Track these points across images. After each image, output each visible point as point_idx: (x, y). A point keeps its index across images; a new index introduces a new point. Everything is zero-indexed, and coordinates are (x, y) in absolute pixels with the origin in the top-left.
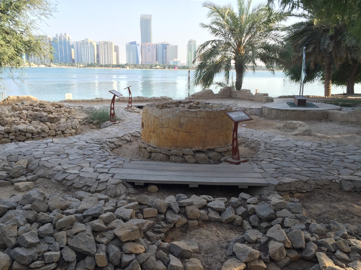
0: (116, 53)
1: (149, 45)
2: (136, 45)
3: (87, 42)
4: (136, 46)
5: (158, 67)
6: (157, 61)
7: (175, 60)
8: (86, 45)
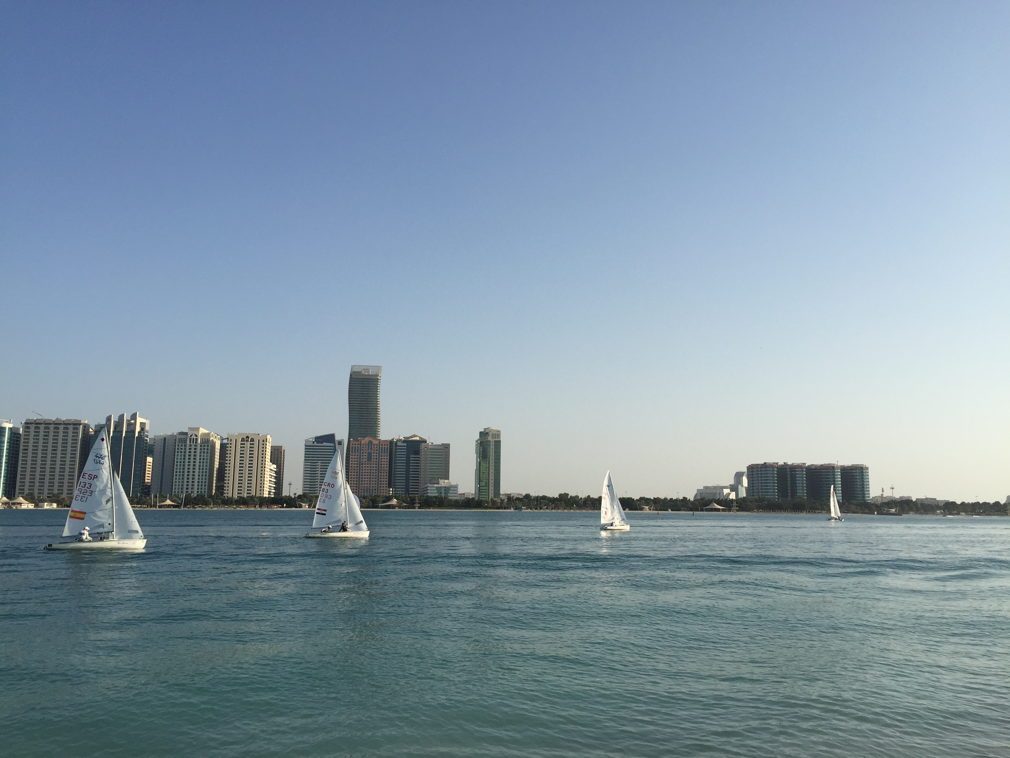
0: (275, 466)
1: (370, 442)
2: (333, 445)
3: (194, 437)
4: (335, 447)
5: (394, 502)
6: (390, 486)
7: (443, 483)
8: (190, 446)
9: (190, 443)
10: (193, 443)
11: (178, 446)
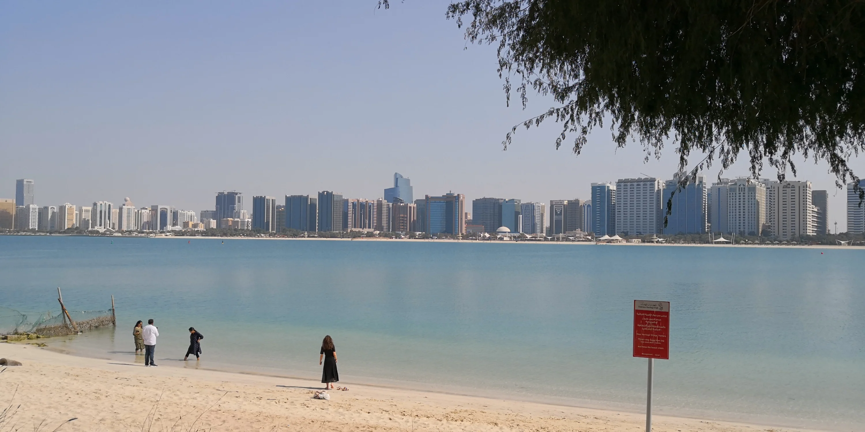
0: (817, 208)
3: (742, 186)
8: (740, 193)
9: (739, 191)
10: (742, 191)
11: (730, 194)
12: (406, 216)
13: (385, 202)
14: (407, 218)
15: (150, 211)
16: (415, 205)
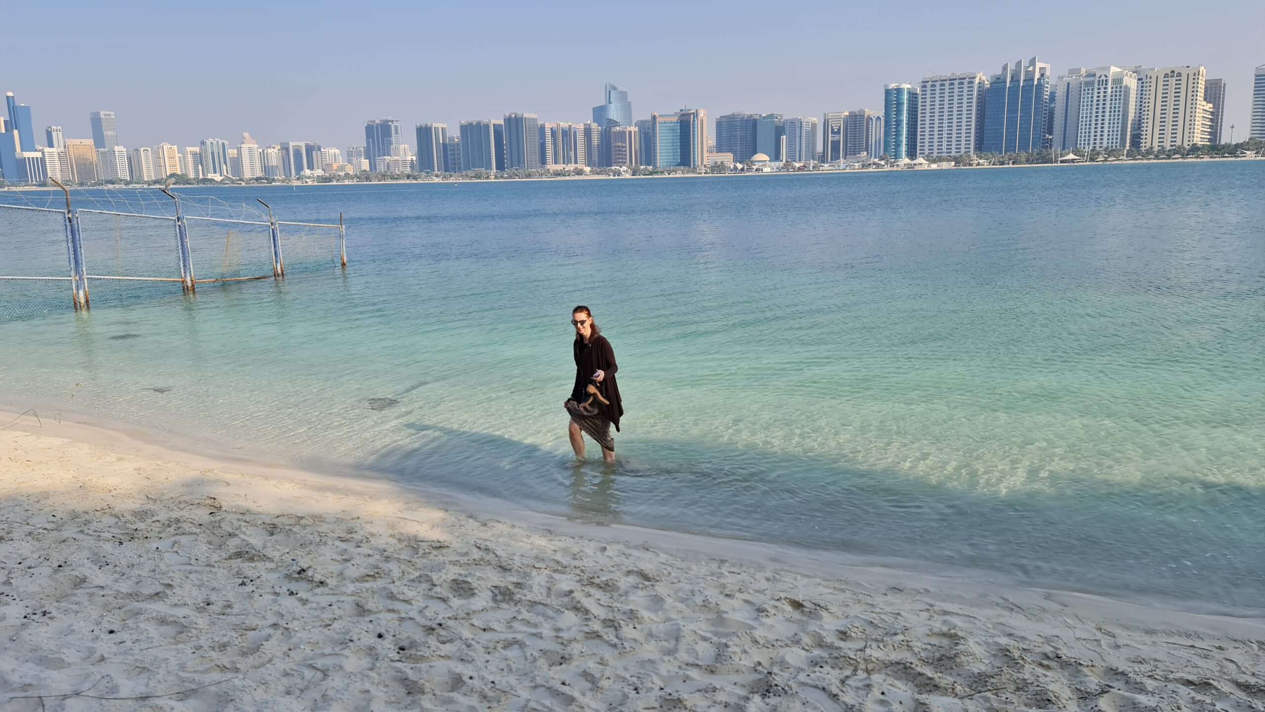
0: (1211, 105)
3: (1103, 78)
8: (1099, 89)
9: (1099, 85)
10: (1103, 85)
11: (1084, 90)
12: (624, 145)
13: (594, 126)
14: (625, 147)
15: (279, 150)
16: (637, 129)
